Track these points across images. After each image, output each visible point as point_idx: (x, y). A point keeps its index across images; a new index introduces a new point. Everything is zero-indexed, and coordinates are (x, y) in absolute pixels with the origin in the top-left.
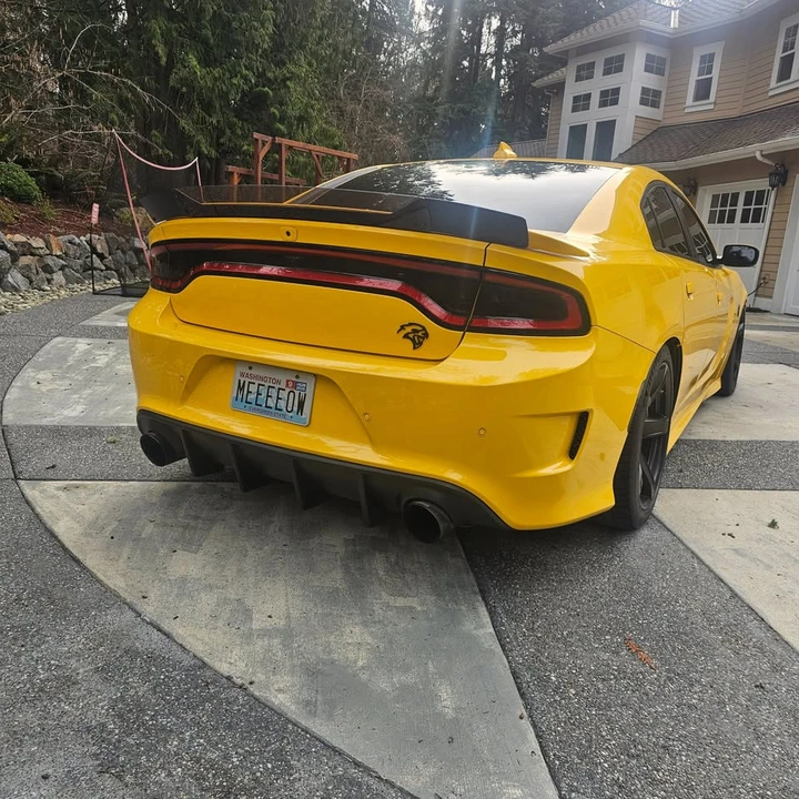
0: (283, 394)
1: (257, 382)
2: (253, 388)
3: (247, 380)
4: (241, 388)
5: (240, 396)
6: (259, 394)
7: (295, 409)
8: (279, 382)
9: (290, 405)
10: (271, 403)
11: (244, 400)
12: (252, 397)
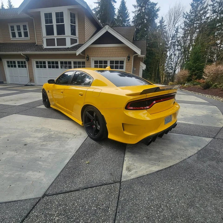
1: (167, 118)
6: (167, 120)
8: (169, 117)
10: (169, 120)
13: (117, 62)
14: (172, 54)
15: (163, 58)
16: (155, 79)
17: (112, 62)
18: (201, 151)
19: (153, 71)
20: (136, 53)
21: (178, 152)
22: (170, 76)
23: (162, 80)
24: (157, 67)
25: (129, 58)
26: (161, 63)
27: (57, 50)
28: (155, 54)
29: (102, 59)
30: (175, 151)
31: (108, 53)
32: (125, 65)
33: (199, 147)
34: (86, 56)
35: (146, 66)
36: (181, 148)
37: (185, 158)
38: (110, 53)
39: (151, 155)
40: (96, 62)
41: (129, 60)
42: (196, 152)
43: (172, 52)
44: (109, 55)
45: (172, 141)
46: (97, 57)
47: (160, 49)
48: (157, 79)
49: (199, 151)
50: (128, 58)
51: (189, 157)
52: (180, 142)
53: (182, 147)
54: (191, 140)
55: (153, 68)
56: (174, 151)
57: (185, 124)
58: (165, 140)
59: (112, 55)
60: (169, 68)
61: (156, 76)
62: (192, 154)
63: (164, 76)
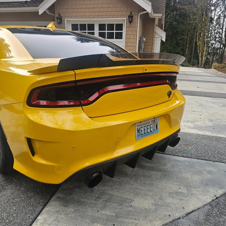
0: (152, 126)
1: (143, 126)
2: (142, 129)
3: (140, 127)
4: (138, 131)
5: (139, 134)
6: (144, 130)
7: (155, 129)
8: (150, 123)
9: (154, 128)
10: (149, 131)
11: (141, 134)
12: (143, 132)
13: (111, 27)
14: (220, 15)
15: (203, 21)
16: (191, 58)
17: (102, 27)
18: (222, 199)
19: (186, 45)
20: (145, 10)
21: (169, 200)
22: (217, 54)
23: (202, 60)
24: (193, 39)
25: (131, 19)
26: (200, 31)
27: (6, 5)
28: (189, 16)
29: (84, 21)
30: (163, 197)
31: (95, 10)
32: (124, 32)
33: (221, 188)
34: (57, 15)
35: (165, 33)
36: (179, 190)
37: (177, 215)
38: (98, 10)
39: (104, 208)
40: (75, 27)
41: (131, 22)
42: (209, 200)
43: (220, 13)
44: (97, 14)
45: (166, 175)
46: (76, 17)
47: (199, 6)
48: (193, 59)
49: (217, 198)
50: (129, 19)
51: (188, 214)
52: (184, 175)
53: (182, 187)
54: (209, 172)
55: (187, 39)
56: (161, 199)
57: (209, 137)
58: (153, 173)
59: (101, 14)
60: (215, 40)
61: (191, 53)
62: (200, 205)
63: (204, 53)
